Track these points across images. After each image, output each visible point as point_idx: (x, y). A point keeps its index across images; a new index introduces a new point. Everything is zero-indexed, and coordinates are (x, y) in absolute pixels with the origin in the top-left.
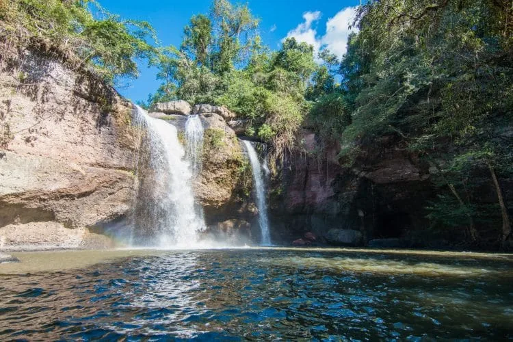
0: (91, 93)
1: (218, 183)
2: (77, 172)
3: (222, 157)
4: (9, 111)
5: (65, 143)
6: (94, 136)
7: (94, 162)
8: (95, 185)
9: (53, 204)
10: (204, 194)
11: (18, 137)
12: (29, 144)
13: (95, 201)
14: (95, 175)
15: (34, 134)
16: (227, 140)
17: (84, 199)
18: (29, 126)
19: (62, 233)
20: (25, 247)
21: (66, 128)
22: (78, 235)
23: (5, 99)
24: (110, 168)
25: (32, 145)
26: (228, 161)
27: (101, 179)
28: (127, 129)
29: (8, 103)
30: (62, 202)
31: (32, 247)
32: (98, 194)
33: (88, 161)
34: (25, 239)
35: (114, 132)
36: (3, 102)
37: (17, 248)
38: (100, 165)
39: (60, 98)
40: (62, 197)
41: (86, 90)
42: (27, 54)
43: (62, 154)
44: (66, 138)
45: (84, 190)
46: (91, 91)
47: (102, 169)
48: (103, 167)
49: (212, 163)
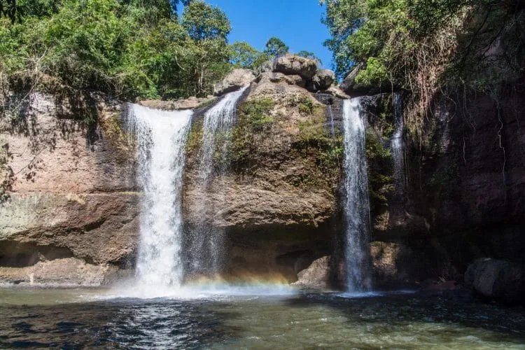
0: (74, 110)
1: (296, 184)
2: (75, 202)
3: (279, 142)
4: (10, 154)
5: (59, 173)
6: (86, 158)
7: (92, 187)
8: (100, 213)
9: (63, 240)
10: (272, 206)
11: (20, 177)
12: (30, 181)
13: (109, 232)
14: (97, 202)
15: (33, 170)
16: (284, 111)
17: (96, 231)
18: (28, 163)
19: (81, 271)
20: (50, 284)
21: (59, 157)
22: (98, 273)
23: (4, 144)
24: (112, 191)
25: (33, 181)
26: (295, 145)
27: (107, 206)
28: (119, 139)
29: (7, 146)
30: (71, 236)
31: (56, 284)
32: (109, 224)
33: (86, 188)
34: (49, 276)
35: (106, 148)
36: (3, 147)
37: (43, 285)
38: (100, 190)
39: (46, 127)
40: (69, 231)
41: (68, 108)
42: (11, 95)
43: (60, 185)
44: (61, 168)
45: (88, 221)
46: (74, 107)
47: (104, 194)
48: (103, 191)
49: (265, 155)
